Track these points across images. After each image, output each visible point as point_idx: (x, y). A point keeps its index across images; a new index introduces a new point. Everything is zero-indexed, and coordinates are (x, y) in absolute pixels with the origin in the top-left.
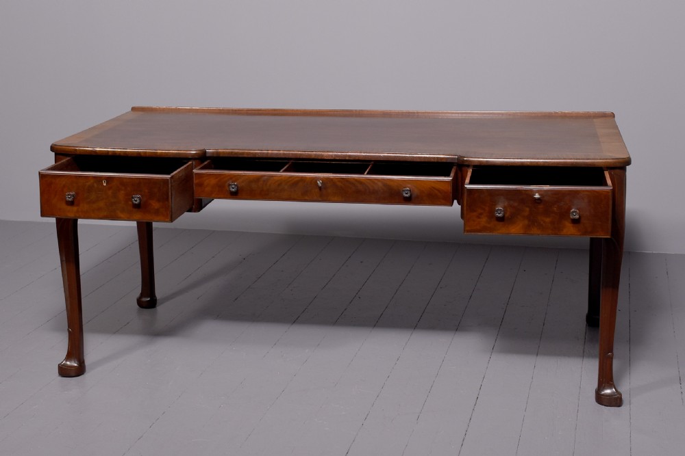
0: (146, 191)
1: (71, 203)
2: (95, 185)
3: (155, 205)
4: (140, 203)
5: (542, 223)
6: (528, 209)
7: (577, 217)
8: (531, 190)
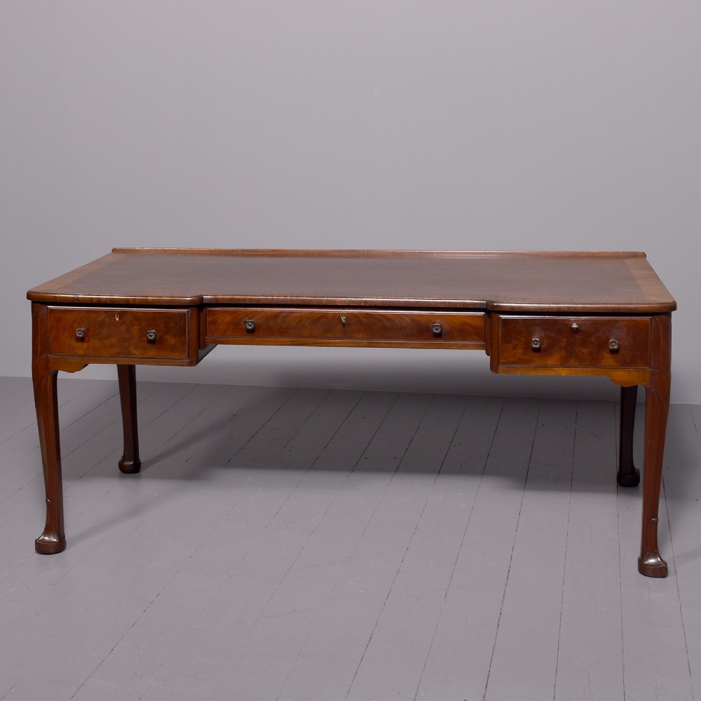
0: (162, 325)
1: (82, 340)
2: (107, 320)
3: (171, 340)
4: (155, 339)
5: (580, 354)
6: (565, 340)
7: (616, 347)
8: (569, 320)
